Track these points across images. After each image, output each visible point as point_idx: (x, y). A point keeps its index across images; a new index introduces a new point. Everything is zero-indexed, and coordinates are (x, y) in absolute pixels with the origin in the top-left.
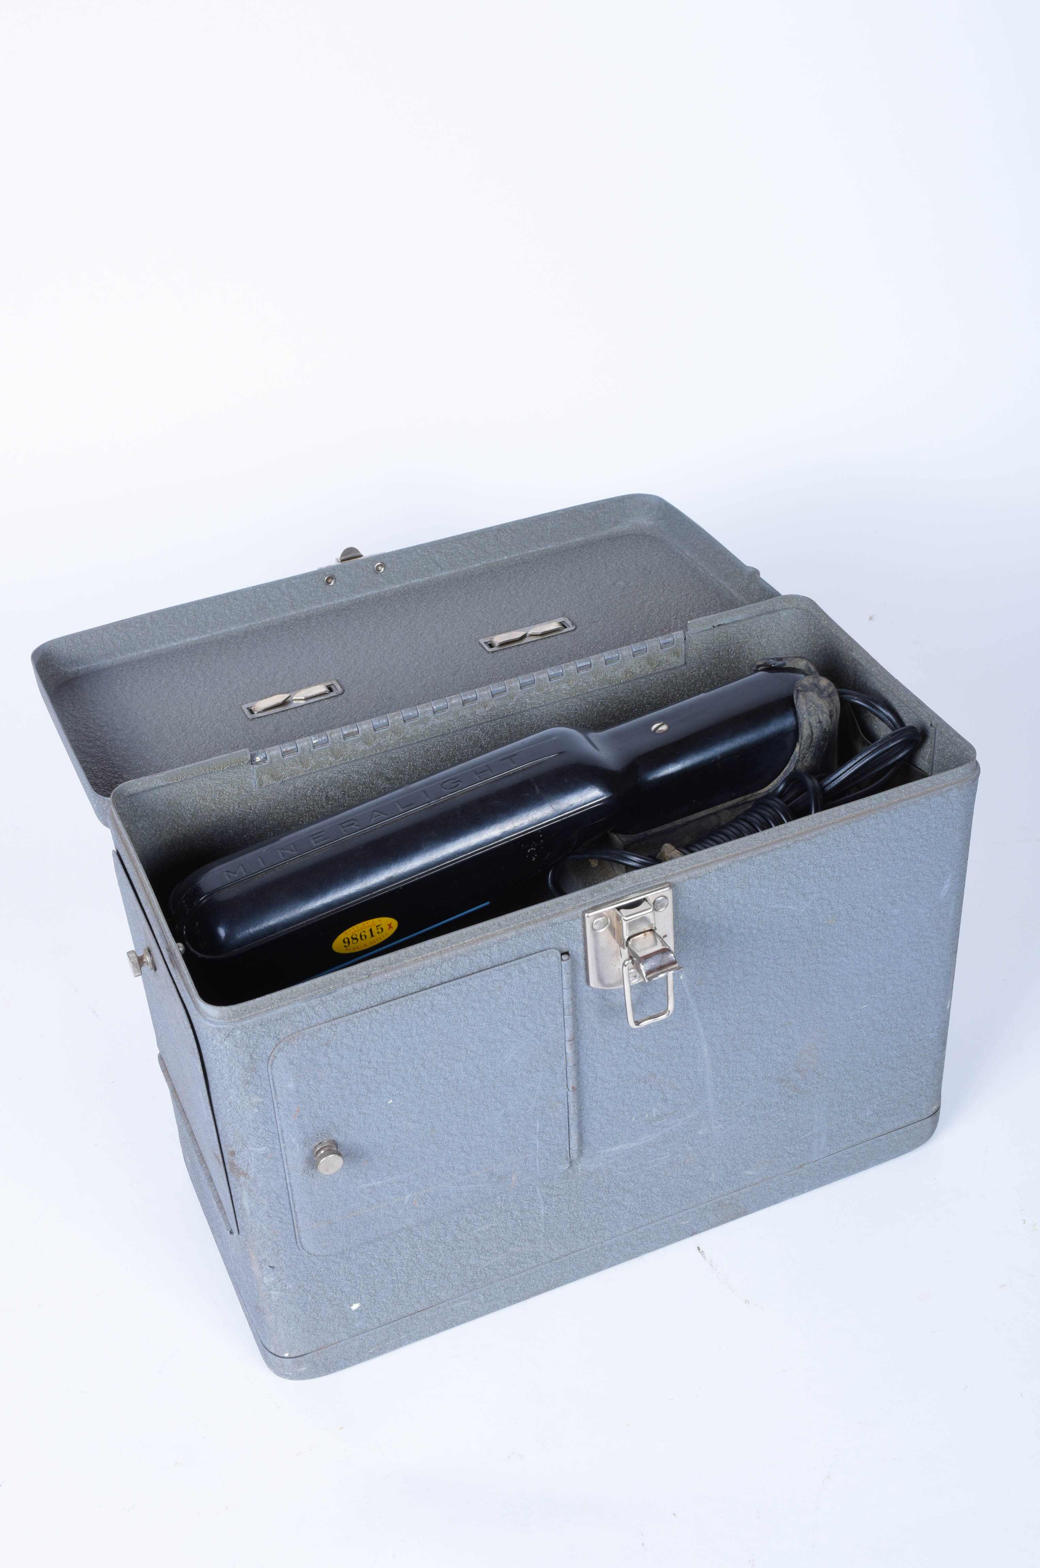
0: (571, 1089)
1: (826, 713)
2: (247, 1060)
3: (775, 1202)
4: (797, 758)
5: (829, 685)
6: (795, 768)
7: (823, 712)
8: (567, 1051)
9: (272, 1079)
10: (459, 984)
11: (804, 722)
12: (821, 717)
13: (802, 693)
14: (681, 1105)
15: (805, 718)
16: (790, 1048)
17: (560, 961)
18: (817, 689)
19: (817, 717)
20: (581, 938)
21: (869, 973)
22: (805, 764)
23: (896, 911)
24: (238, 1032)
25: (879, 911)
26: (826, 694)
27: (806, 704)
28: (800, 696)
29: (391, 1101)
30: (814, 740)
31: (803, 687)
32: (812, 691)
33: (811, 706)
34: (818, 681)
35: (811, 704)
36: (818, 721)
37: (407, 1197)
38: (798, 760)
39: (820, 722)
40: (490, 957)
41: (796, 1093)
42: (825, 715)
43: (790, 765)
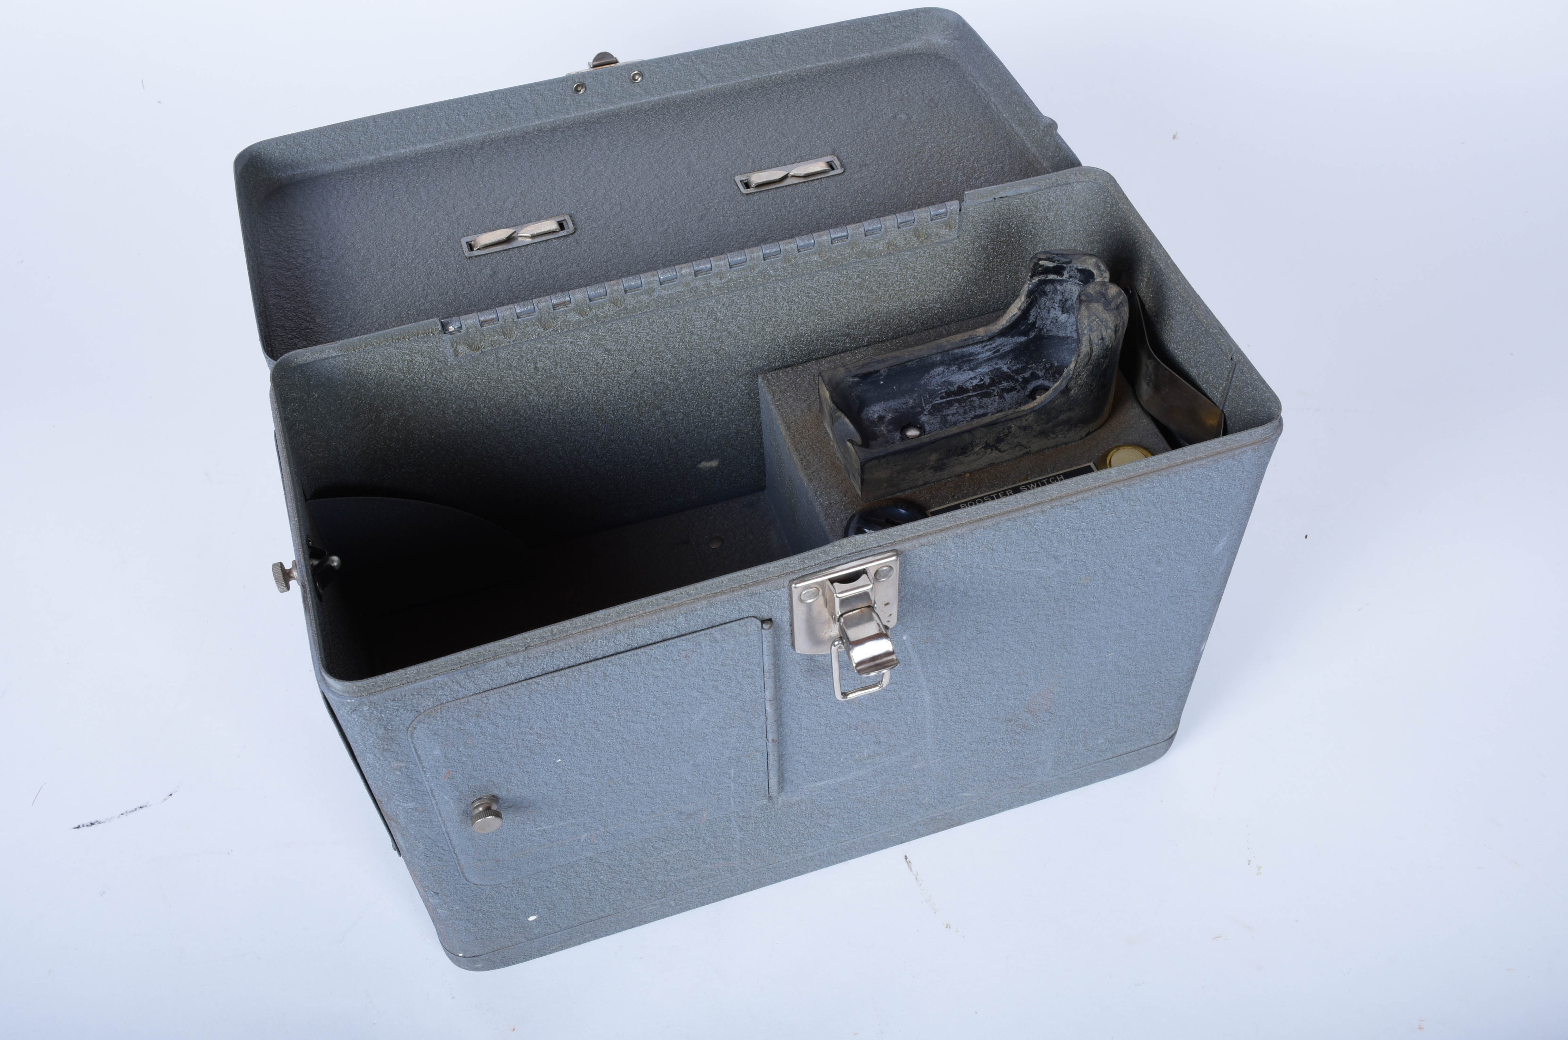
0: (770, 740)
1: (1110, 328)
2: (381, 731)
3: (991, 814)
4: (1070, 376)
5: (1119, 294)
6: (1067, 386)
7: (1107, 327)
8: (767, 709)
9: (414, 747)
10: (637, 655)
11: (1084, 338)
12: (1104, 333)
13: (1085, 304)
14: (896, 745)
15: (1085, 334)
16: (1023, 693)
17: (760, 629)
18: (1103, 299)
19: (1099, 333)
20: (787, 606)
21: (1120, 626)
22: (1079, 382)
23: (1159, 569)
24: (366, 708)
25: (1141, 570)
26: (1113, 305)
27: (1089, 317)
28: (1083, 308)
29: (560, 760)
30: (1092, 358)
31: (1088, 297)
32: (1098, 301)
33: (1094, 320)
34: (1106, 290)
35: (1094, 317)
36: (1100, 337)
37: (584, 836)
38: (1071, 378)
39: (1102, 339)
40: (675, 627)
41: (1024, 730)
42: (1109, 331)
43: (1062, 381)
